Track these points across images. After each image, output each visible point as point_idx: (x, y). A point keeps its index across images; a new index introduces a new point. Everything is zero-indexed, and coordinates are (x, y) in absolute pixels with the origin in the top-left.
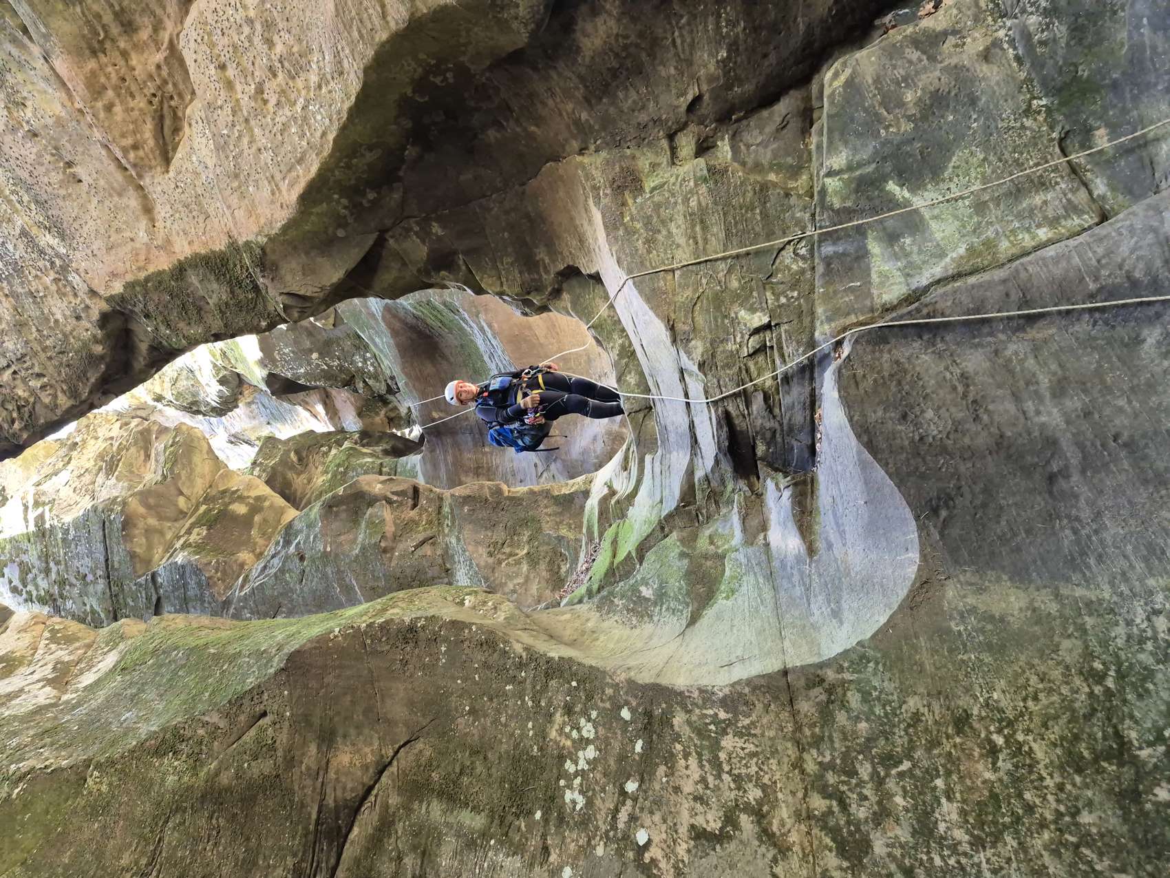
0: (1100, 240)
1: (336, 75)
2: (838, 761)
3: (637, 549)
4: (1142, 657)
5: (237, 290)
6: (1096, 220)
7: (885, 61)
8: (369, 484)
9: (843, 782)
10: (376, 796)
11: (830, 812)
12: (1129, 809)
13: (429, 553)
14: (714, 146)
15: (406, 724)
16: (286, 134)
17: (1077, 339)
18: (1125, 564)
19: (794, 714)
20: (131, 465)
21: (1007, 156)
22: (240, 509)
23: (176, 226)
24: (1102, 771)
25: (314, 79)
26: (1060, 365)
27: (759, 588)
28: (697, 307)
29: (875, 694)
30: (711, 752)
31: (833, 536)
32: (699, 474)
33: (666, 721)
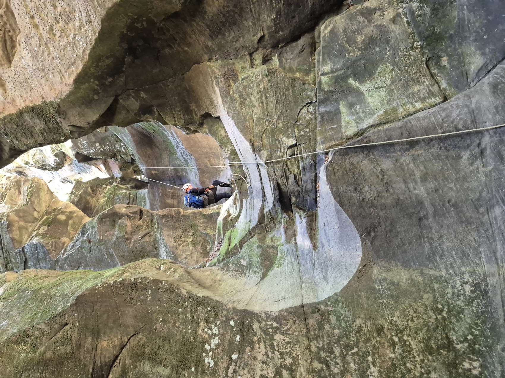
0: (444, 110)
1: (88, 23)
2: (326, 347)
3: (239, 243)
4: (459, 303)
5: (48, 123)
6: (442, 100)
7: (348, 21)
8: (119, 208)
9: (328, 356)
10: (120, 360)
11: (322, 369)
12: (452, 372)
13: (148, 240)
14: (271, 59)
15: (133, 326)
16: (66, 51)
17: (433, 155)
18: (452, 260)
19: (307, 325)
20: (12, 197)
21: (403, 68)
22: (62, 217)
23: (16, 93)
24: (440, 354)
25: (77, 24)
26: (425, 168)
27: (293, 264)
28: (264, 135)
29: (342, 317)
30: (270, 341)
31: (324, 241)
32: (266, 210)
33: (250, 326)
